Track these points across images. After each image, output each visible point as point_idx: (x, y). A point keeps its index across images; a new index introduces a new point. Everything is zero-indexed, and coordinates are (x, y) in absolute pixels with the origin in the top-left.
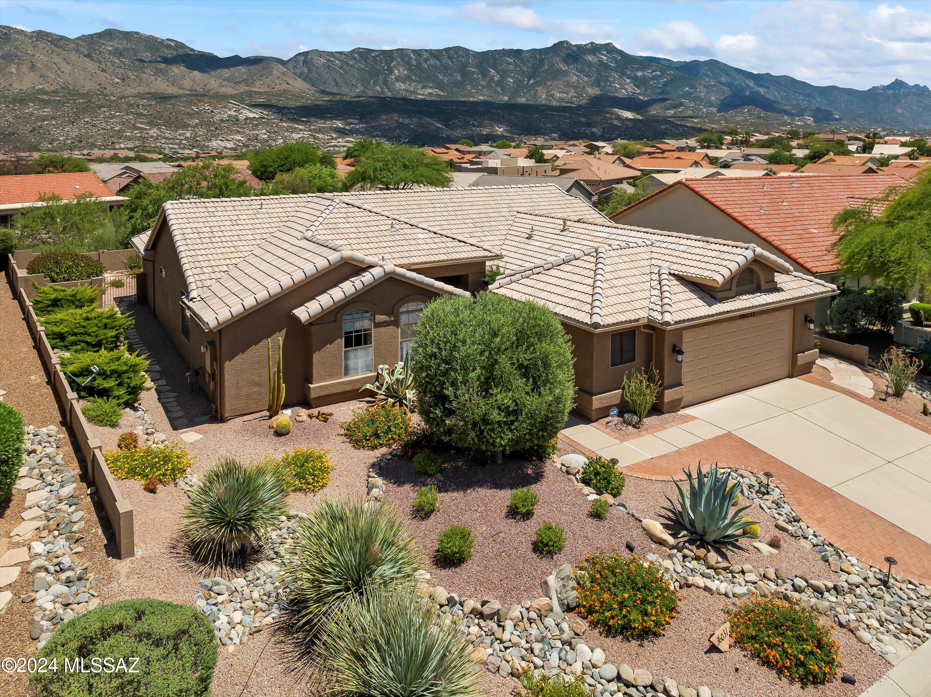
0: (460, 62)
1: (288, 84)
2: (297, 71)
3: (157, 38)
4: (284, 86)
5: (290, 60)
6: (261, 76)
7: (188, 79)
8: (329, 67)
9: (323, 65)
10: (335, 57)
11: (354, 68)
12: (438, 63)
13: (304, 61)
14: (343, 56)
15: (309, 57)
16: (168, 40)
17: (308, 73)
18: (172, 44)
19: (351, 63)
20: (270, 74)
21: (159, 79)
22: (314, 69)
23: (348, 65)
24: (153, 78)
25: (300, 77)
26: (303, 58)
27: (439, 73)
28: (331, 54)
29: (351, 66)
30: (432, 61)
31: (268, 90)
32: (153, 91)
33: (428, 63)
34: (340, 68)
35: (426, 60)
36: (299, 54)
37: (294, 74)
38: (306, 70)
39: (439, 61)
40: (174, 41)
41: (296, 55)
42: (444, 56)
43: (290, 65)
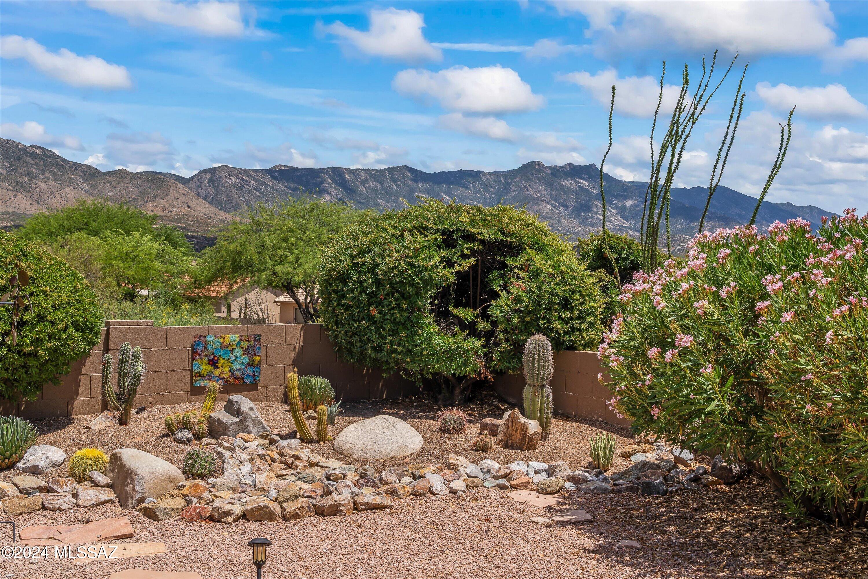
0: (407, 185)
1: (189, 207)
2: (201, 191)
3: (18, 144)
4: (184, 210)
5: (192, 178)
6: (155, 196)
7: (58, 197)
8: (242, 187)
9: (235, 185)
10: (250, 176)
11: (273, 189)
12: (379, 186)
13: (210, 180)
14: (260, 175)
15: (217, 175)
16: (32, 146)
17: (216, 195)
18: (39, 152)
19: (270, 183)
20: (166, 194)
21: (19, 195)
22: (223, 189)
23: (266, 186)
24: (11, 194)
25: (205, 199)
26: (208, 176)
27: (380, 198)
28: (245, 172)
29: (270, 187)
30: (372, 184)
31: (162, 214)
32: (11, 210)
33: (366, 186)
34: (256, 190)
35: (364, 182)
36: (205, 171)
37: (198, 195)
38: (212, 191)
39: (381, 183)
40: (41, 148)
41: (201, 172)
42: (386, 177)
43: (192, 185)
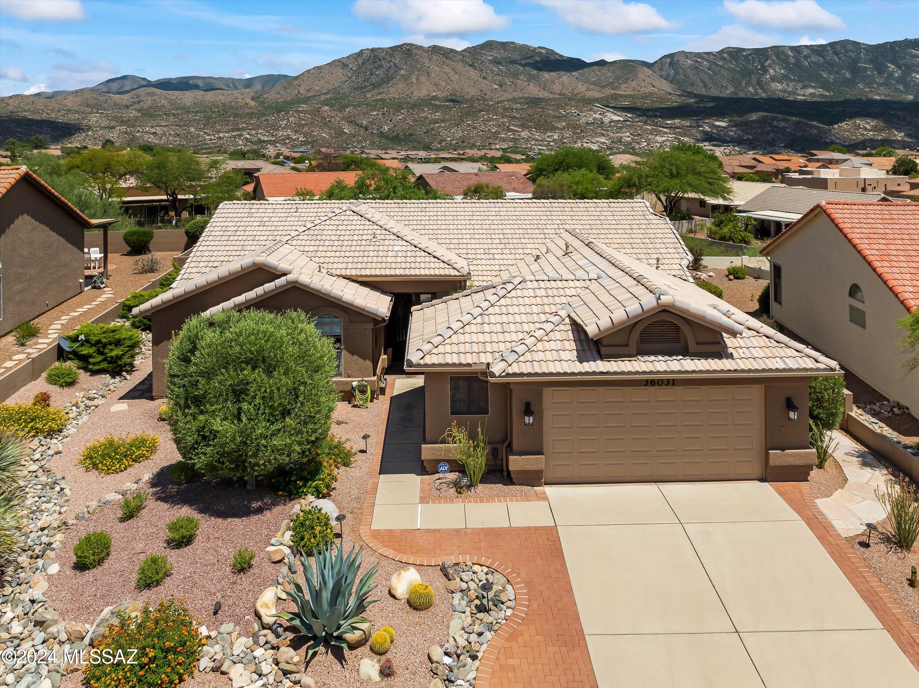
0: (850, 57)
1: (653, 86)
2: (663, 73)
3: (530, 47)
4: (650, 89)
5: (656, 62)
6: (627, 79)
7: (557, 84)
8: (696, 68)
9: (691, 67)
10: (703, 58)
11: (723, 68)
12: (821, 60)
13: (670, 63)
14: (712, 57)
15: (675, 59)
16: (539, 47)
17: (675, 75)
18: (543, 51)
19: (720, 63)
20: (636, 77)
21: (531, 84)
22: (681, 70)
23: (718, 65)
24: (526, 83)
25: (666, 79)
26: (669, 60)
27: (823, 71)
28: (699, 55)
29: (720, 66)
30: (813, 59)
31: (633, 93)
32: (526, 95)
33: (809, 60)
34: (709, 69)
35: (806, 57)
36: (665, 57)
37: (661, 76)
38: (672, 72)
39: (823, 57)
40: (545, 48)
41: (662, 57)
42: (828, 51)
43: (656, 68)
